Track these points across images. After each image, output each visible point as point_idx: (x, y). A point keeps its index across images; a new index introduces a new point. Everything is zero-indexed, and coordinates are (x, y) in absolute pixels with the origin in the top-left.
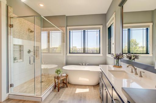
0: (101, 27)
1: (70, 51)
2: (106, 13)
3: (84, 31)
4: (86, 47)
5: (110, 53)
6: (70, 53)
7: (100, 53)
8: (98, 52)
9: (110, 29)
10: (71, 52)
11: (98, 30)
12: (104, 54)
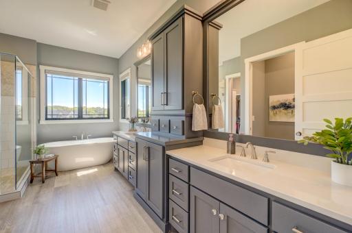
0: (111, 77)
1: (46, 115)
2: (118, 58)
3: (80, 80)
4: (84, 105)
5: (124, 117)
6: (47, 119)
7: (108, 118)
8: (106, 116)
9: (124, 83)
10: (49, 117)
11: (106, 82)
12: (116, 119)
